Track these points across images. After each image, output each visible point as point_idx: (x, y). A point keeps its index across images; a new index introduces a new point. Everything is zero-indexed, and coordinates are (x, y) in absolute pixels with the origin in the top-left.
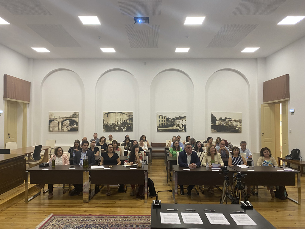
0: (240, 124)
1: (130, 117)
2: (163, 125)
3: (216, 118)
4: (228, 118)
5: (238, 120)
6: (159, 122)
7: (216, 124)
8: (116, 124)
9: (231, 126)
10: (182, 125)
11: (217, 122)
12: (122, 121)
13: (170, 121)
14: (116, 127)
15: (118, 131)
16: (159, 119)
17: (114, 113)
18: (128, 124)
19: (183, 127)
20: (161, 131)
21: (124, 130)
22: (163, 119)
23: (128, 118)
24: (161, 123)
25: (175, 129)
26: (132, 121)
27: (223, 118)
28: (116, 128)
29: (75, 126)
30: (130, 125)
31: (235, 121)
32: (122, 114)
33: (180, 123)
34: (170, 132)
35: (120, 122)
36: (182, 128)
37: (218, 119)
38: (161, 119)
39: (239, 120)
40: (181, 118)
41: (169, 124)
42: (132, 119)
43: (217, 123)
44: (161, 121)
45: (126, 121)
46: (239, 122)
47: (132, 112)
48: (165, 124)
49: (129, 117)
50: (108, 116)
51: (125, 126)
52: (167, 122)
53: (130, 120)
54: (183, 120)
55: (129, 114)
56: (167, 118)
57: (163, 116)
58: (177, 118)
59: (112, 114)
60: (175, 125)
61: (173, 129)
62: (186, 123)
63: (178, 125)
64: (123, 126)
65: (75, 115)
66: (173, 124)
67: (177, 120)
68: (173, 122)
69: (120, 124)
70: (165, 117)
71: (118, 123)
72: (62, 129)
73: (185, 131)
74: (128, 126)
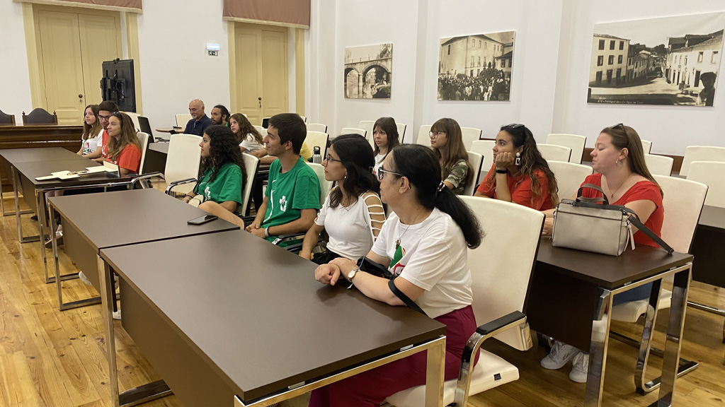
1: (506, 52)
2: (614, 76)
6: (599, 64)
8: (466, 77)
10: (698, 73)
12: (482, 64)
13: (644, 59)
14: (466, 86)
15: (471, 98)
16: (601, 53)
18: (497, 74)
19: (696, 85)
20: (603, 102)
21: (486, 95)
22: (616, 52)
23: (499, 54)
24: (605, 67)
25: (659, 91)
26: (510, 65)
28: (467, 88)
29: (385, 82)
30: (503, 77)
32: (483, 41)
33: (685, 65)
34: (636, 104)
35: (479, 70)
36: (692, 88)
38: (606, 52)
40: (695, 41)
41: (635, 70)
42: (510, 56)
44: (606, 60)
45: (494, 65)
47: (513, 32)
48: (619, 71)
49: (503, 50)
50: (449, 51)
51: (490, 81)
52: (630, 64)
53: (504, 61)
54: (702, 53)
55: (502, 39)
56: (631, 47)
57: (617, 38)
58: (677, 45)
59: (459, 45)
60: (664, 76)
61: (650, 93)
62: (715, 63)
63: (674, 74)
64: (484, 84)
65: (386, 52)
66: (653, 69)
67: (675, 54)
68: (657, 61)
69: (478, 76)
70: (625, 41)
71: (474, 71)
72: (363, 93)
73: (706, 102)
74: (498, 80)
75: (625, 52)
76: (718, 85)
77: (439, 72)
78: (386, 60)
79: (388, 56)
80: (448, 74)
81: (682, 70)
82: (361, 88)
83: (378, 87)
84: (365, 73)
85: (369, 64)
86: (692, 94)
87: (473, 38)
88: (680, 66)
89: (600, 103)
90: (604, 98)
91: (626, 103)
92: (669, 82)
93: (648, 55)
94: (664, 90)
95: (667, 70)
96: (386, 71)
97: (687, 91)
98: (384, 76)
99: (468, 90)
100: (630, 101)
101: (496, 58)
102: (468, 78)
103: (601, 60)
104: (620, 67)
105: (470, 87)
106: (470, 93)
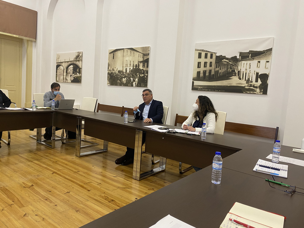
1: (145, 58)
2: (207, 74)
6: (199, 67)
8: (123, 73)
10: (257, 74)
12: (132, 65)
13: (225, 65)
15: (126, 85)
16: (200, 60)
17: (122, 51)
18: (140, 72)
19: (257, 81)
20: (201, 90)
21: (134, 83)
22: (208, 60)
23: (141, 60)
24: (202, 69)
25: (234, 84)
26: (148, 67)
28: (123, 79)
29: (78, 74)
30: (144, 73)
32: (132, 52)
33: (249, 69)
34: (221, 91)
35: (130, 68)
36: (254, 83)
38: (203, 60)
40: (255, 55)
41: (220, 71)
42: (148, 61)
44: (202, 65)
45: (139, 65)
47: (149, 47)
48: (210, 71)
49: (143, 58)
50: (113, 57)
51: (137, 75)
52: (216, 68)
53: (144, 63)
54: (259, 62)
55: (143, 51)
56: (217, 57)
57: (209, 52)
58: (244, 56)
59: (119, 54)
60: (237, 75)
61: (229, 85)
62: (267, 68)
63: (243, 74)
64: (133, 77)
65: (79, 56)
66: (230, 71)
67: (243, 62)
68: (233, 66)
69: (129, 72)
70: (213, 53)
71: (127, 69)
72: (66, 79)
73: (263, 92)
74: (141, 75)
75: (213, 60)
76: (270, 82)
77: (108, 69)
78: (79, 61)
79: (80, 59)
80: (113, 70)
81: (248, 72)
82: (65, 77)
83: (74, 76)
84: (67, 68)
85: (70, 63)
86: (254, 87)
87: (127, 50)
88: (246, 69)
89: (199, 90)
90: (202, 88)
91: (215, 91)
92: (240, 79)
93: (227, 62)
94: (237, 84)
95: (239, 72)
96: (79, 67)
97: (251, 85)
98: (78, 70)
99: (124, 80)
100: (217, 89)
101: (140, 62)
102: (124, 73)
103: (200, 65)
104: (211, 69)
105: (125, 78)
106: (125, 82)
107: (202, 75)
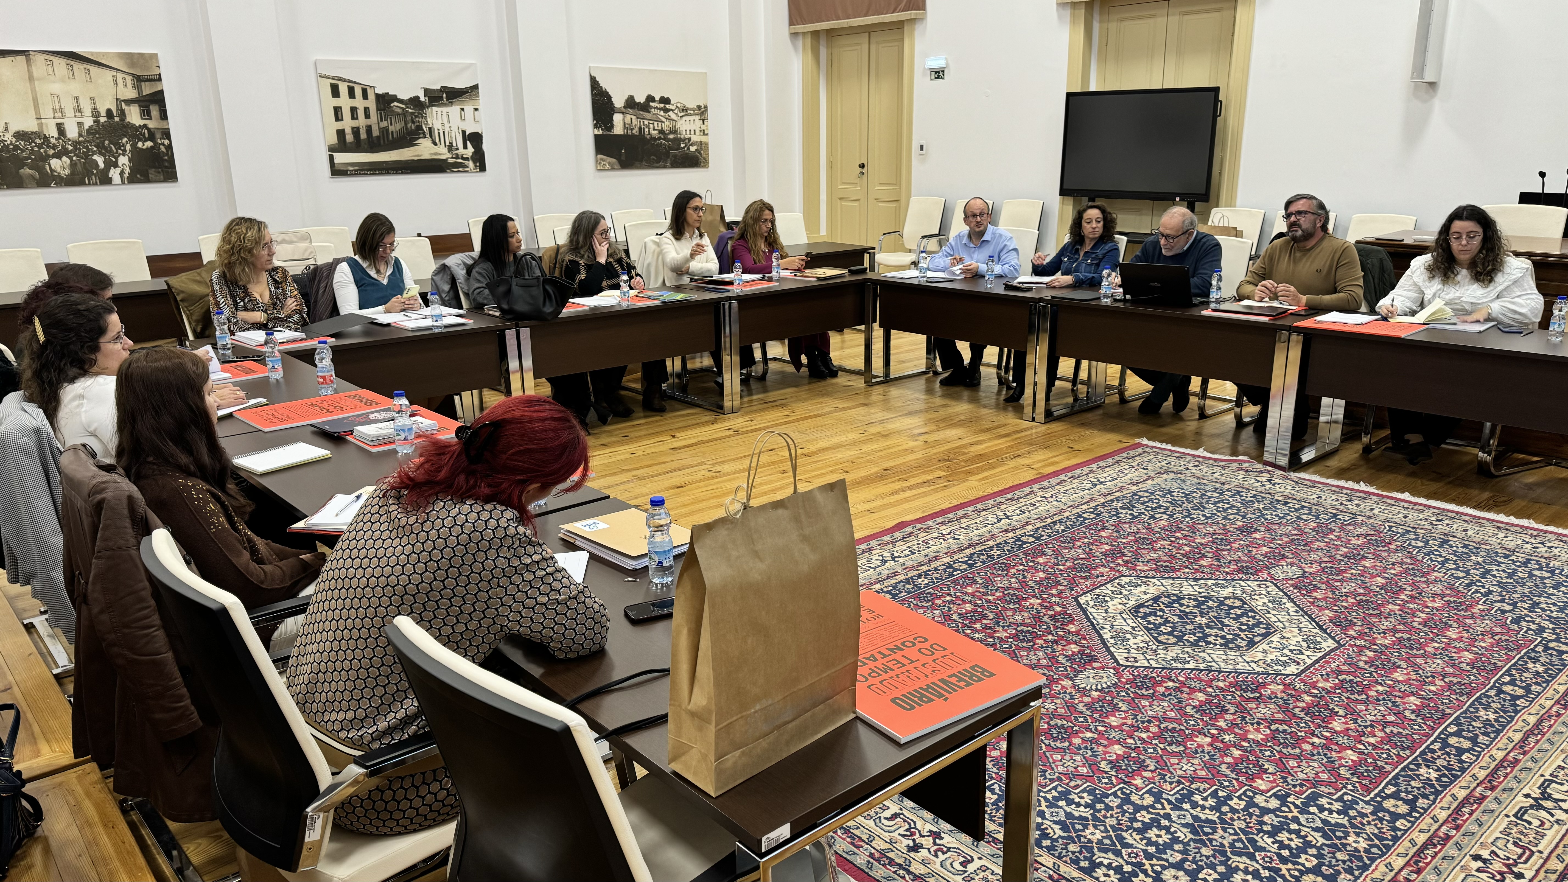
0: (703, 127)
1: (147, 89)
2: (363, 135)
3: (610, 97)
4: (657, 98)
5: (694, 110)
6: (338, 118)
7: (612, 126)
8: (46, 138)
9: (671, 137)
10: (464, 132)
11: (617, 118)
12: (88, 111)
13: (399, 114)
14: (48, 157)
16: (336, 102)
17: (22, 58)
18: (135, 133)
19: (465, 147)
20: (356, 173)
22: (359, 103)
23: (132, 94)
24: (347, 124)
25: (426, 156)
26: (164, 116)
27: (637, 100)
28: (55, 163)
30: (152, 137)
31: (684, 109)
32: (78, 66)
33: (448, 122)
34: (402, 173)
35: (80, 124)
36: (461, 151)
37: (618, 102)
38: (344, 102)
39: (699, 107)
40: (453, 95)
41: (391, 128)
42: (158, 99)
43: (619, 124)
44: (347, 114)
45: (122, 114)
46: (698, 117)
47: (154, 56)
48: (369, 129)
49: (139, 89)
51: (119, 146)
52: (382, 120)
53: (148, 107)
54: (462, 109)
55: (130, 65)
56: (378, 96)
57: (355, 83)
58: (434, 97)
60: (428, 136)
61: (416, 158)
62: (478, 122)
63: (439, 133)
64: (102, 150)
67: (435, 109)
68: (416, 117)
69: (80, 135)
70: (368, 88)
71: (66, 126)
73: (479, 167)
74: (140, 145)
75: (371, 103)
81: (447, 129)
86: (463, 158)
87: (47, 57)
88: (443, 124)
89: (351, 175)
90: (357, 168)
91: (389, 173)
92: (435, 144)
93: (403, 109)
94: (432, 154)
95: (430, 129)
97: (457, 155)
99: (59, 165)
100: (393, 169)
101: (124, 101)
102: (53, 141)
103: (339, 113)
104: (369, 124)
105: (65, 159)
106: (67, 172)
107: (349, 138)
